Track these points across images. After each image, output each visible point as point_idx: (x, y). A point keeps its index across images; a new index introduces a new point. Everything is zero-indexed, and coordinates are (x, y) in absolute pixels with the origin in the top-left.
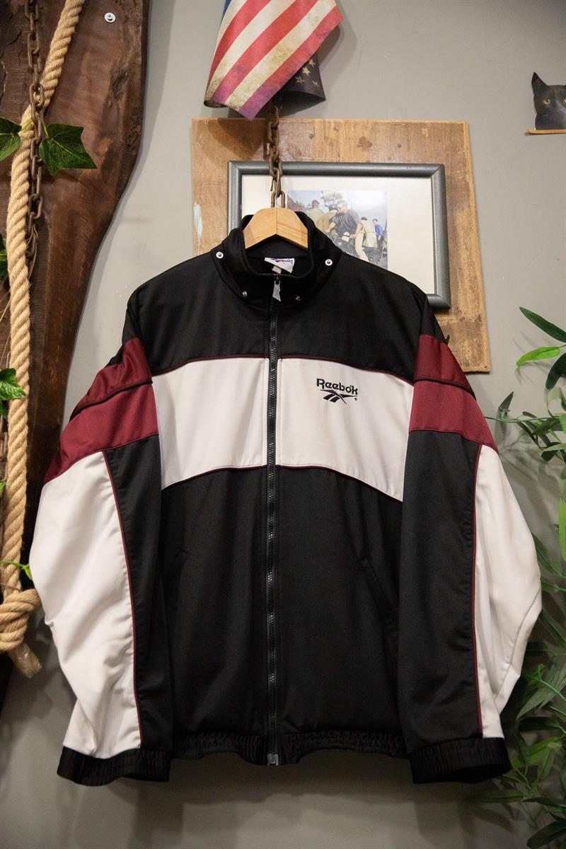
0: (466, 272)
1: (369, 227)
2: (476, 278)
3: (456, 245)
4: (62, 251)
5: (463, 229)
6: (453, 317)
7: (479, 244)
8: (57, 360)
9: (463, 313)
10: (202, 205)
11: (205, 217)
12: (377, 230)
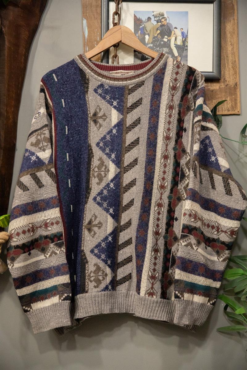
0: (230, 58)
1: (178, 32)
2: (235, 61)
3: (226, 42)
4: (12, 49)
5: (230, 33)
6: (222, 84)
7: (238, 41)
8: (13, 109)
9: (228, 81)
10: (87, 20)
11: (89, 26)
12: (183, 35)
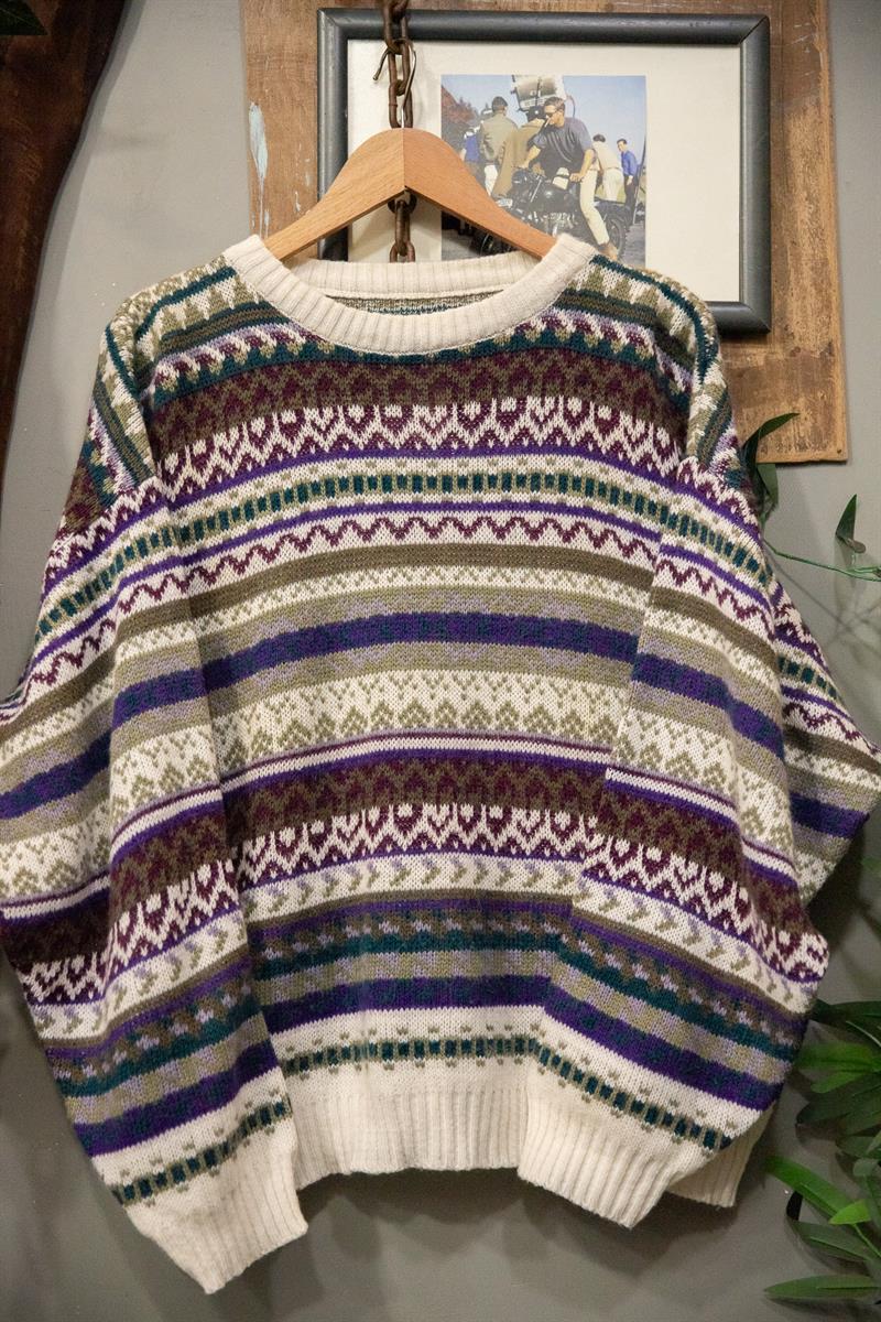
0: (806, 250)
1: (609, 155)
2: (825, 263)
3: (789, 190)
5: (803, 155)
6: (778, 348)
7: (836, 185)
9: (797, 339)
10: (265, 109)
11: (272, 134)
12: (626, 164)
